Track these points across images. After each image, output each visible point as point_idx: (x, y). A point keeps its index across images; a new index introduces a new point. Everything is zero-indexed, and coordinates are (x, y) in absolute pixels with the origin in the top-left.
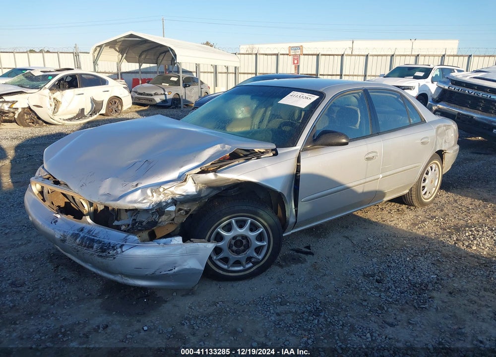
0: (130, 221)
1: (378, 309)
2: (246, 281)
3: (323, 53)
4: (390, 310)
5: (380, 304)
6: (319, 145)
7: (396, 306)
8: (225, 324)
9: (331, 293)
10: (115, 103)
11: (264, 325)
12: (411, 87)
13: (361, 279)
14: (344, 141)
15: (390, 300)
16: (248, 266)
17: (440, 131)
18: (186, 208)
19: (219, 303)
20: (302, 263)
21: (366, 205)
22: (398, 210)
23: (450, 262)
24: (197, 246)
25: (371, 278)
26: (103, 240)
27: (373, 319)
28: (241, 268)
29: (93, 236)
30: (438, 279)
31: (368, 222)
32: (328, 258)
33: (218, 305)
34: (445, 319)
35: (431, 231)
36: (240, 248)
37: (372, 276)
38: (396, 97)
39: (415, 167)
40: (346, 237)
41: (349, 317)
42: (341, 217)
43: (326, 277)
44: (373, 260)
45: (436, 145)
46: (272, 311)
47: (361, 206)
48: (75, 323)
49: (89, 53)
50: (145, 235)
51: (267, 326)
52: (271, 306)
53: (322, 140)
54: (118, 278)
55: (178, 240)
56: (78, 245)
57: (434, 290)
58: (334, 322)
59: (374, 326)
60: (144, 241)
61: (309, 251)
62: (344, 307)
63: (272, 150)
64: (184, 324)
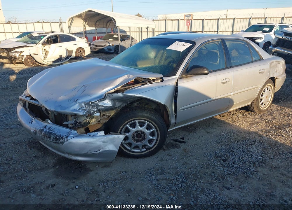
0: (73, 122)
1: (221, 178)
2: (141, 159)
3: (206, 18)
4: (229, 179)
5: (222, 175)
6: (190, 75)
7: (232, 177)
8: (125, 185)
9: (193, 168)
10: (80, 52)
11: (148, 187)
12: (260, 38)
13: (213, 159)
14: (206, 72)
15: (230, 173)
16: (143, 150)
17: (273, 65)
18: (107, 114)
19: (123, 172)
20: (177, 148)
21: (223, 112)
22: (243, 115)
23: (273, 149)
24: (114, 137)
25: (219, 158)
26: (57, 133)
27: (216, 184)
28: (139, 151)
29: (51, 131)
30: (262, 160)
31: (223, 122)
32: (195, 145)
33: (122, 174)
34: (264, 185)
35: (263, 128)
36: (139, 139)
37: (220, 157)
38: (244, 44)
39: (256, 88)
40: (207, 132)
41: (201, 183)
42: (207, 120)
43: (191, 157)
44: (222, 147)
45: (270, 74)
46: (154, 178)
47: (219, 113)
48: (36, 183)
49: (66, 22)
50: (83, 130)
51: (149, 188)
52: (154, 175)
53: (192, 71)
54: (66, 156)
55: (102, 133)
56: (43, 136)
57: (259, 166)
58: (192, 186)
59: (216, 189)
60: (82, 134)
61: (183, 140)
62: (199, 176)
63: (160, 78)
64: (100, 185)
